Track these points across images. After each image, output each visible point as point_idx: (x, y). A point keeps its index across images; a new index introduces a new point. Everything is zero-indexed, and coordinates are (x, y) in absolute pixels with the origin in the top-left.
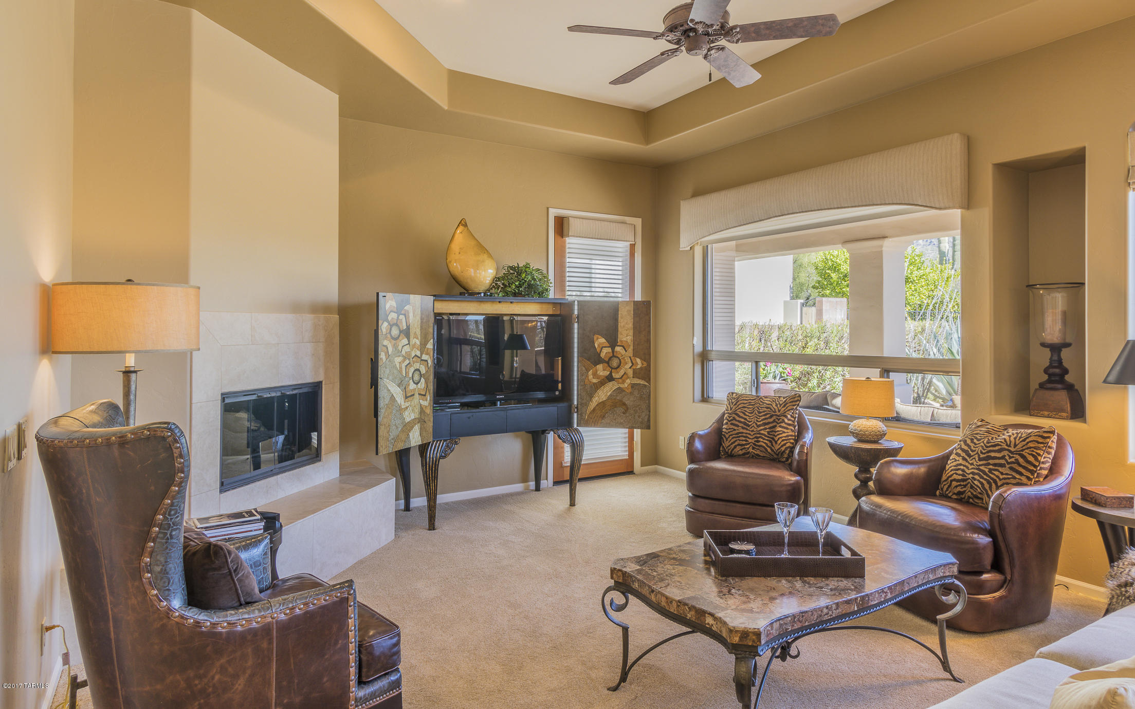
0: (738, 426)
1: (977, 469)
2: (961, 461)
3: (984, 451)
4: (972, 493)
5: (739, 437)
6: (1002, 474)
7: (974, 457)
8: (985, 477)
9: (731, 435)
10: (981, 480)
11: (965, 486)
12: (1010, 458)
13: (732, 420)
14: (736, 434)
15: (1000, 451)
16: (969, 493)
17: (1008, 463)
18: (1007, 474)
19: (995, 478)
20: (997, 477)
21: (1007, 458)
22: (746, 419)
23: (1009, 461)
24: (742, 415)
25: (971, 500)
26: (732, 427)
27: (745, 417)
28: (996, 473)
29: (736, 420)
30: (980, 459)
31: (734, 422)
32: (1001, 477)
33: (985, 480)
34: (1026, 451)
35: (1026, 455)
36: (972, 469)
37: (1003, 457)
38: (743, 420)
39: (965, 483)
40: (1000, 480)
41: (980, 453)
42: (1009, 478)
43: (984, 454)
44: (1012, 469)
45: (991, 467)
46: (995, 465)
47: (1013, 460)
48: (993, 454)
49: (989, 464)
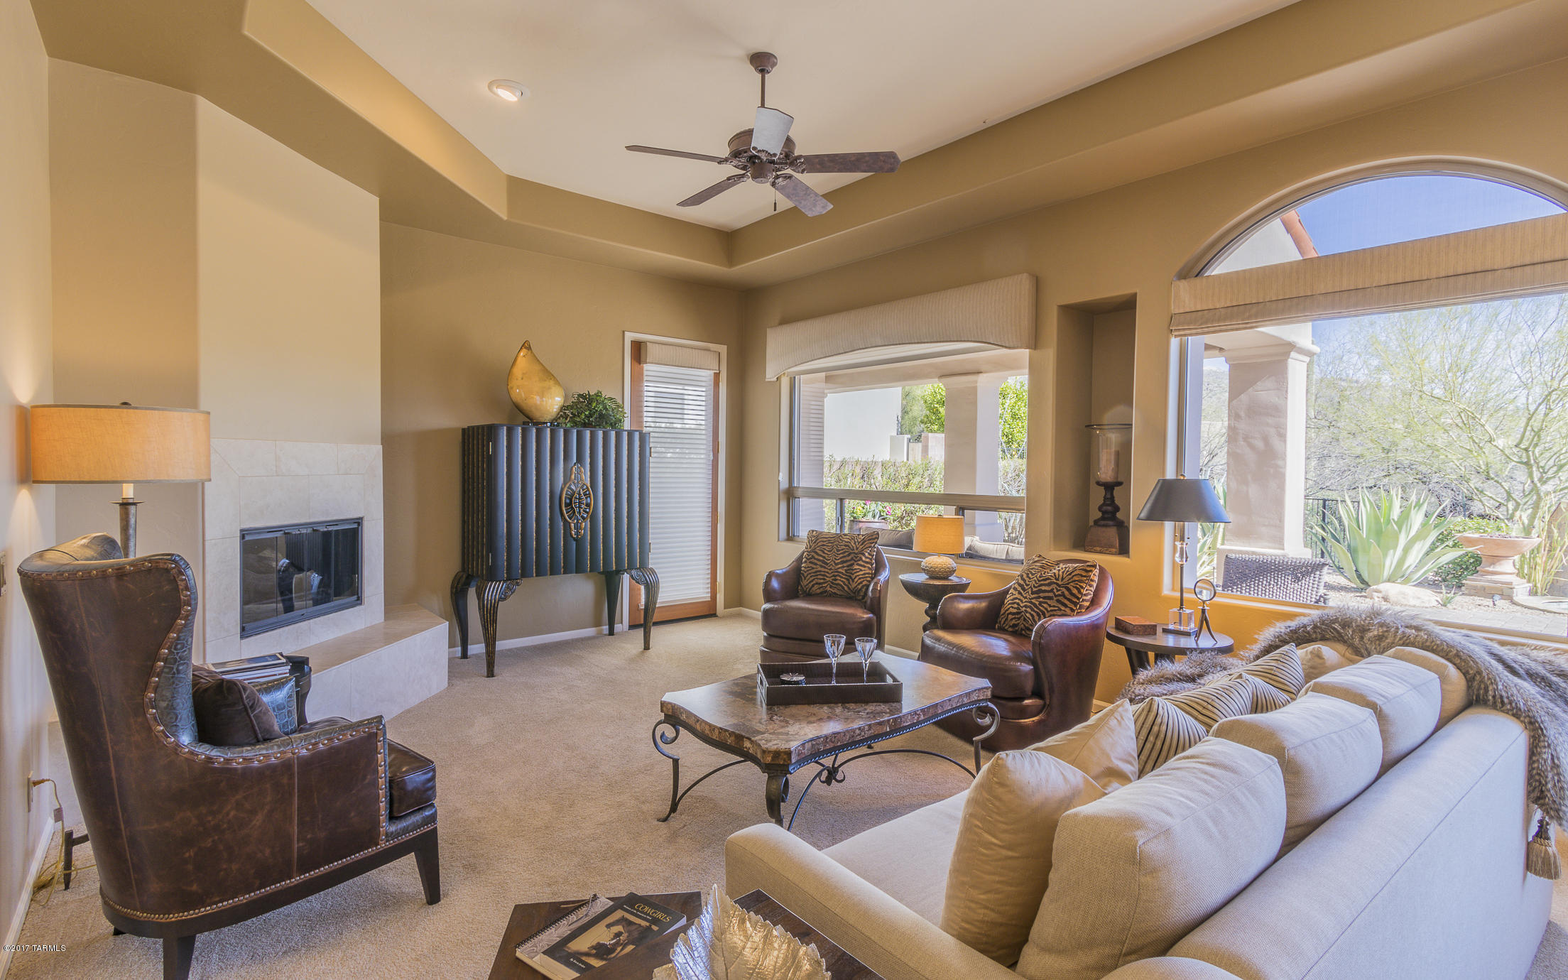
0: (816, 564)
1: (1029, 602)
2: (1017, 596)
3: (1037, 586)
4: (1024, 625)
5: (817, 575)
6: (1050, 606)
7: (1028, 591)
8: (1035, 609)
9: (810, 574)
10: (1032, 613)
11: (1019, 619)
12: (1058, 591)
13: (811, 558)
14: (814, 573)
15: (1049, 585)
16: (1022, 626)
17: (1056, 596)
18: (1054, 606)
19: (1044, 610)
20: (1046, 609)
21: (1055, 591)
22: (824, 557)
23: (1057, 594)
24: (821, 553)
25: (1023, 632)
26: (811, 565)
27: (824, 555)
28: (1045, 605)
29: (815, 559)
30: (1033, 593)
31: (813, 560)
32: (1049, 609)
33: (1035, 612)
34: (1071, 584)
35: (1072, 588)
36: (1025, 602)
37: (1052, 591)
38: (821, 558)
39: (1018, 616)
40: (1048, 612)
41: (1033, 587)
42: (1055, 610)
43: (1037, 588)
44: (1058, 601)
45: (1041, 600)
46: (1044, 598)
47: (1060, 593)
48: (1043, 588)
49: (1039, 597)
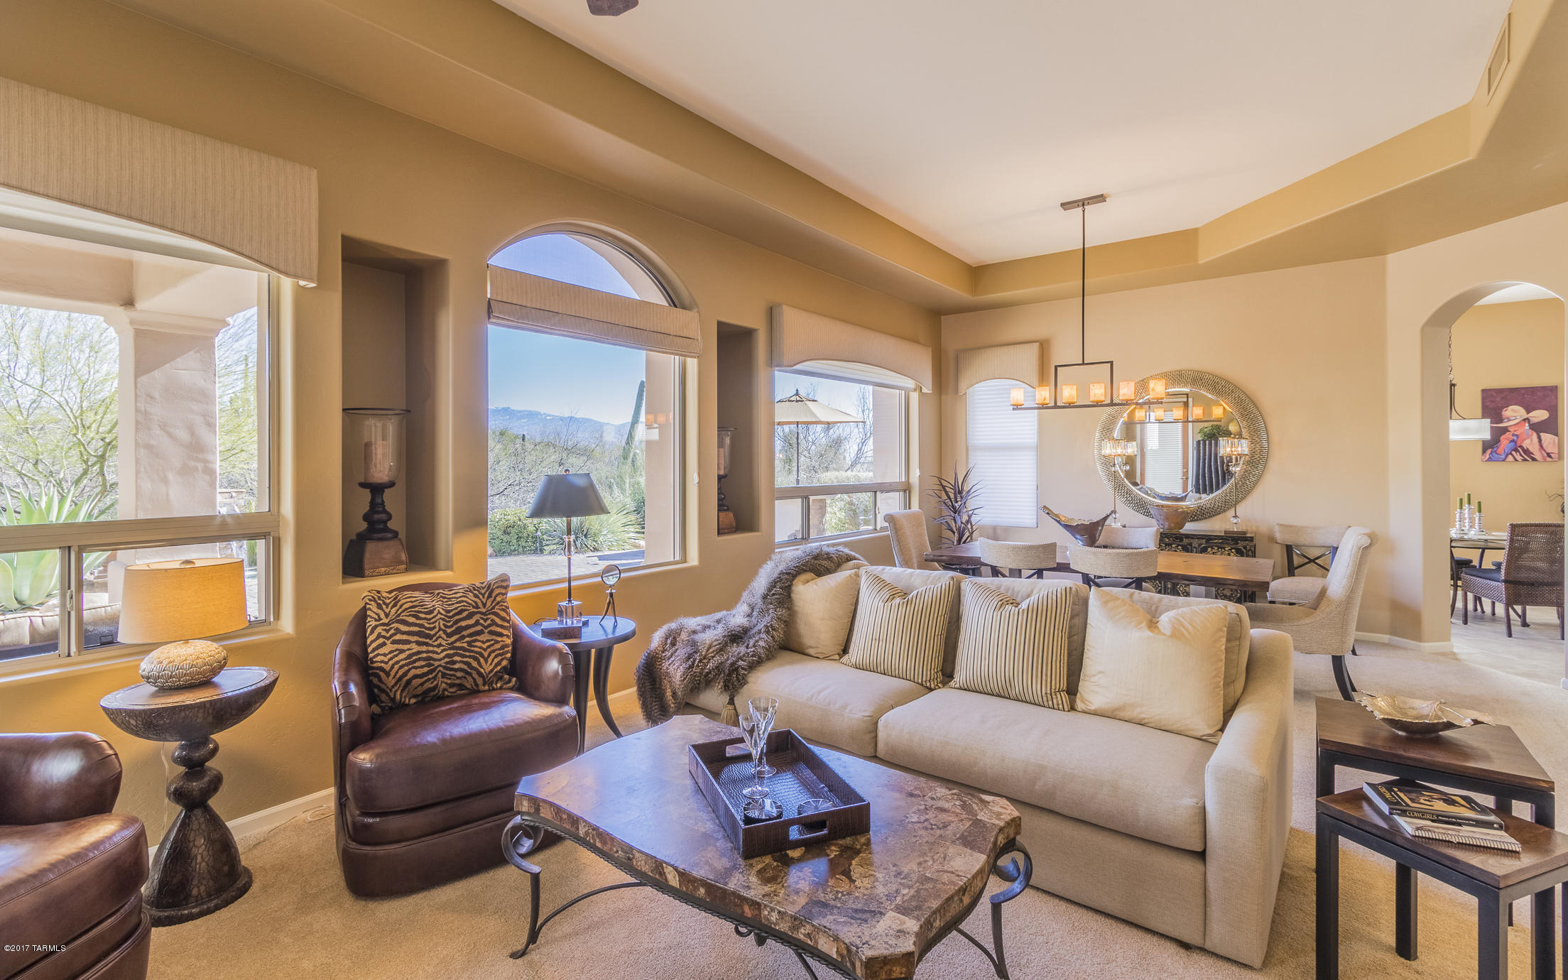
1: (450, 649)
2: (415, 648)
3: (449, 624)
4: (446, 683)
6: (483, 642)
7: (438, 635)
8: (467, 654)
10: (465, 659)
11: (435, 678)
12: (485, 620)
15: (470, 616)
16: (443, 684)
17: (486, 627)
18: (488, 641)
19: (479, 650)
20: (480, 648)
21: (482, 621)
23: (486, 624)
25: (446, 693)
28: (477, 644)
30: (449, 635)
32: (485, 646)
33: (470, 657)
34: (497, 607)
35: (498, 611)
36: (443, 651)
37: (477, 623)
39: (433, 675)
41: (444, 628)
42: (492, 645)
43: (451, 626)
44: (491, 633)
45: (467, 639)
46: (470, 635)
47: (489, 622)
48: (463, 624)
49: (463, 637)
